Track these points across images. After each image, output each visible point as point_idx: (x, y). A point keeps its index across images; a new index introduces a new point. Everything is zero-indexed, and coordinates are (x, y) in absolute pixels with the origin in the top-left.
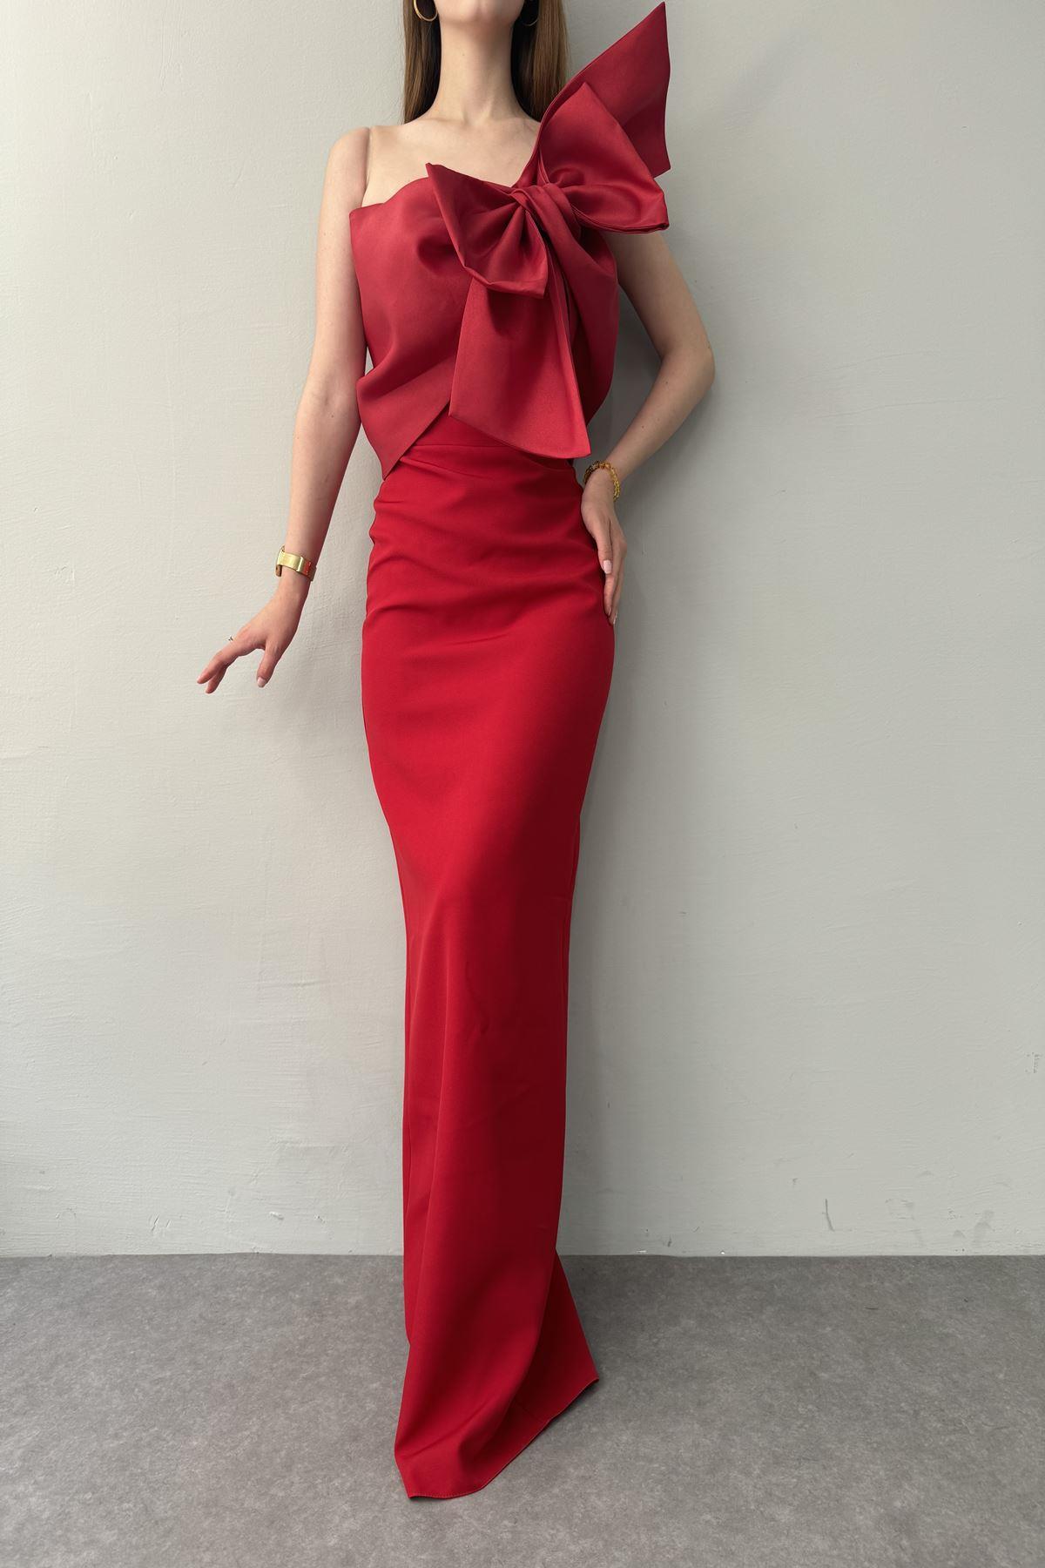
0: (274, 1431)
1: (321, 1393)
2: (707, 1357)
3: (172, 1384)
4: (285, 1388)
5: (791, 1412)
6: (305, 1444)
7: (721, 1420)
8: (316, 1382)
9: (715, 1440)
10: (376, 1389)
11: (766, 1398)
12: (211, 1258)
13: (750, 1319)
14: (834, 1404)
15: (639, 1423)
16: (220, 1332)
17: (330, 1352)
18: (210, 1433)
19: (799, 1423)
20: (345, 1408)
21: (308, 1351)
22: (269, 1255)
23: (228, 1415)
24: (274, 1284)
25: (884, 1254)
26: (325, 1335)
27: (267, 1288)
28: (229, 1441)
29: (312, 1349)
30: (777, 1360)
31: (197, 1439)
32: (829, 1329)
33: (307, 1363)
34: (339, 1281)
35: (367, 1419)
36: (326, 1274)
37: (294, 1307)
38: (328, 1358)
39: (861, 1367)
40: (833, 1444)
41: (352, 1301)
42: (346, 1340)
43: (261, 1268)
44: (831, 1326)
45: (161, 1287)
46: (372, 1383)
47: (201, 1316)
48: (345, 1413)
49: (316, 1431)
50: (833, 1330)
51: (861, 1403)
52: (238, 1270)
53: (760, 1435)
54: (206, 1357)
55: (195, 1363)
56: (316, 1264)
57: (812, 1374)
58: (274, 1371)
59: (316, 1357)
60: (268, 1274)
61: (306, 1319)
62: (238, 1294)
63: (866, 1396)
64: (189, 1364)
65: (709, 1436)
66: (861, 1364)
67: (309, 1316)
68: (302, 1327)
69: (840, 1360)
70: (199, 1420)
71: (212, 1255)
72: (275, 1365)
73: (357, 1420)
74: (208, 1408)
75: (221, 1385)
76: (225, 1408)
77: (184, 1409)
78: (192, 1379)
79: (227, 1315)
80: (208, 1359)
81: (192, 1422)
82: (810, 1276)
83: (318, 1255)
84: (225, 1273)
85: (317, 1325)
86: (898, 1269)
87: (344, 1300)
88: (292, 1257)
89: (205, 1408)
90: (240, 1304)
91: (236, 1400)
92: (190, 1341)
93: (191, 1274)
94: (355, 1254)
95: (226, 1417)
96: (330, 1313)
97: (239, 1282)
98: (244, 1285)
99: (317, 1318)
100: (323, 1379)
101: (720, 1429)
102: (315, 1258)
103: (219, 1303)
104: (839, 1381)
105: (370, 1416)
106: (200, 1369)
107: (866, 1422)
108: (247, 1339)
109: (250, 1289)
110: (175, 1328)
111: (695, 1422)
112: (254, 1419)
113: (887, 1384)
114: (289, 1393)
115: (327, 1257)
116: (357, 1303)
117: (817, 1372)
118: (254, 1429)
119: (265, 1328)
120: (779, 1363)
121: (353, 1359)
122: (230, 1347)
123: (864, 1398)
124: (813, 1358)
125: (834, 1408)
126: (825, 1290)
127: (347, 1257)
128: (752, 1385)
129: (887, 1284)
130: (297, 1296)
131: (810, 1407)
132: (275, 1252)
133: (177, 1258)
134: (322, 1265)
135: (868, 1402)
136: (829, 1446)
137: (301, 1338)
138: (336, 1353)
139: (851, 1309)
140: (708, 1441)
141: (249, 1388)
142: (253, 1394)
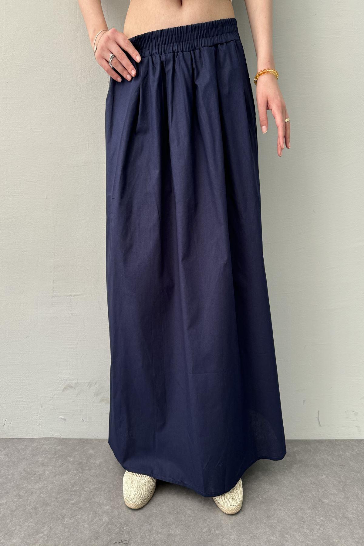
0: (56, 534)
1: (80, 512)
2: (268, 491)
3: (6, 507)
4: (63, 509)
5: (313, 521)
6: (71, 541)
7: (279, 526)
8: (78, 506)
9: (278, 537)
10: (108, 509)
11: (300, 513)
12: (32, 440)
13: (287, 471)
14: (333, 517)
15: (239, 528)
16: (32, 478)
17: (86, 489)
18: (23, 535)
19: (318, 527)
20: (92, 520)
21: (75, 489)
22: (60, 438)
23: (33, 524)
24: (61, 453)
25: (343, 438)
26: (84, 480)
27: (57, 455)
28: (32, 540)
29: (77, 487)
30: (302, 493)
31: (16, 540)
32: (324, 476)
33: (74, 495)
34: (91, 451)
35: (103, 526)
36: (86, 448)
37: (70, 465)
38: (85, 492)
39: (343, 496)
40: (336, 539)
41: (98, 462)
42: (94, 482)
43: (55, 445)
44: (325, 474)
45: (7, 455)
46: (106, 506)
47: (24, 470)
48: (92, 523)
49: (77, 534)
50: (327, 477)
51: (346, 516)
52: (44, 446)
53: (299, 534)
54: (24, 492)
55: (19, 495)
56: (81, 443)
57: (320, 500)
58: (58, 499)
59: (79, 492)
60: (59, 448)
61: (75, 472)
62: (43, 458)
63: (348, 512)
64: (16, 496)
65: (274, 535)
66: (342, 495)
67: (77, 470)
68: (73, 476)
69: (332, 493)
70: (18, 527)
71: (33, 439)
72: (58, 497)
73: (98, 527)
74: (23, 521)
75: (31, 507)
76: (32, 520)
77: (10, 522)
78: (17, 504)
79: (37, 470)
80: (25, 493)
81: (14, 528)
82: (311, 449)
83: (82, 439)
84: (38, 448)
85: (80, 475)
86: (350, 446)
87: (94, 461)
88: (70, 440)
89: (21, 520)
90: (43, 464)
91: (38, 516)
92: (18, 483)
93: (22, 448)
94: (100, 438)
95: (32, 525)
96: (87, 468)
97: (44, 453)
98: (46, 454)
99: (81, 471)
100: (82, 504)
101: (280, 531)
102: (81, 440)
103: (33, 463)
104: (333, 504)
105: (105, 525)
106: (21, 499)
107: (351, 527)
108: (46, 482)
109: (49, 456)
110: (11, 476)
111: (267, 527)
112: (46, 527)
113: (356, 506)
114: (64, 512)
115: (87, 440)
116: (100, 463)
117: (322, 499)
118: (46, 533)
119: (55, 476)
120: (304, 494)
121: (98, 493)
122: (37, 487)
123: (347, 513)
124: (319, 492)
125: (334, 519)
126: (319, 456)
127: (96, 440)
128: (292, 507)
129: (347, 453)
130: (72, 460)
131: (322, 518)
132: (62, 437)
133: (16, 440)
134: (84, 444)
135: (349, 515)
136: (335, 540)
137: (72, 482)
138: (89, 490)
139: (333, 466)
140: (274, 538)
141: (44, 510)
142: (46, 512)
